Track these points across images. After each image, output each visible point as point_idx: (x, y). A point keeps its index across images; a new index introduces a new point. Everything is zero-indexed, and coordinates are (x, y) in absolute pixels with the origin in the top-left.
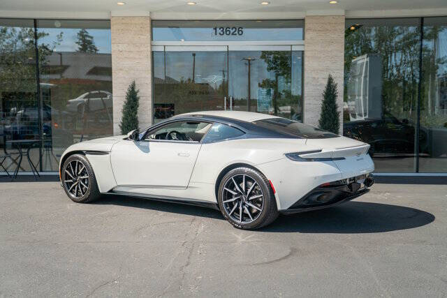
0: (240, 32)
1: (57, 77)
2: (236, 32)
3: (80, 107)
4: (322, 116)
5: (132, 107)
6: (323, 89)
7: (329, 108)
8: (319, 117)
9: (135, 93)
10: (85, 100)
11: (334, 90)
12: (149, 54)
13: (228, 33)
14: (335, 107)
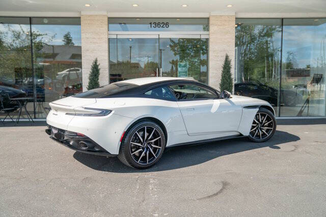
0: (167, 26)
1: (52, 60)
2: (165, 26)
3: (64, 77)
4: (222, 80)
5: (95, 75)
6: (222, 63)
7: (226, 76)
8: (220, 82)
9: (98, 66)
10: (68, 73)
11: (230, 64)
12: (107, 40)
13: (159, 26)
14: (230, 75)
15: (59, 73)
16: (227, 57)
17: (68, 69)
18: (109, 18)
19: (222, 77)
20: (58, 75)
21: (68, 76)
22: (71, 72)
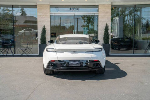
2: (77, 9)
5: (44, 33)
7: (106, 33)
9: (45, 29)
12: (49, 16)
13: (74, 9)
15: (19, 32)
16: (107, 25)
17: (24, 30)
18: (50, 6)
19: (104, 34)
20: (19, 33)
21: (24, 33)
22: (26, 31)
